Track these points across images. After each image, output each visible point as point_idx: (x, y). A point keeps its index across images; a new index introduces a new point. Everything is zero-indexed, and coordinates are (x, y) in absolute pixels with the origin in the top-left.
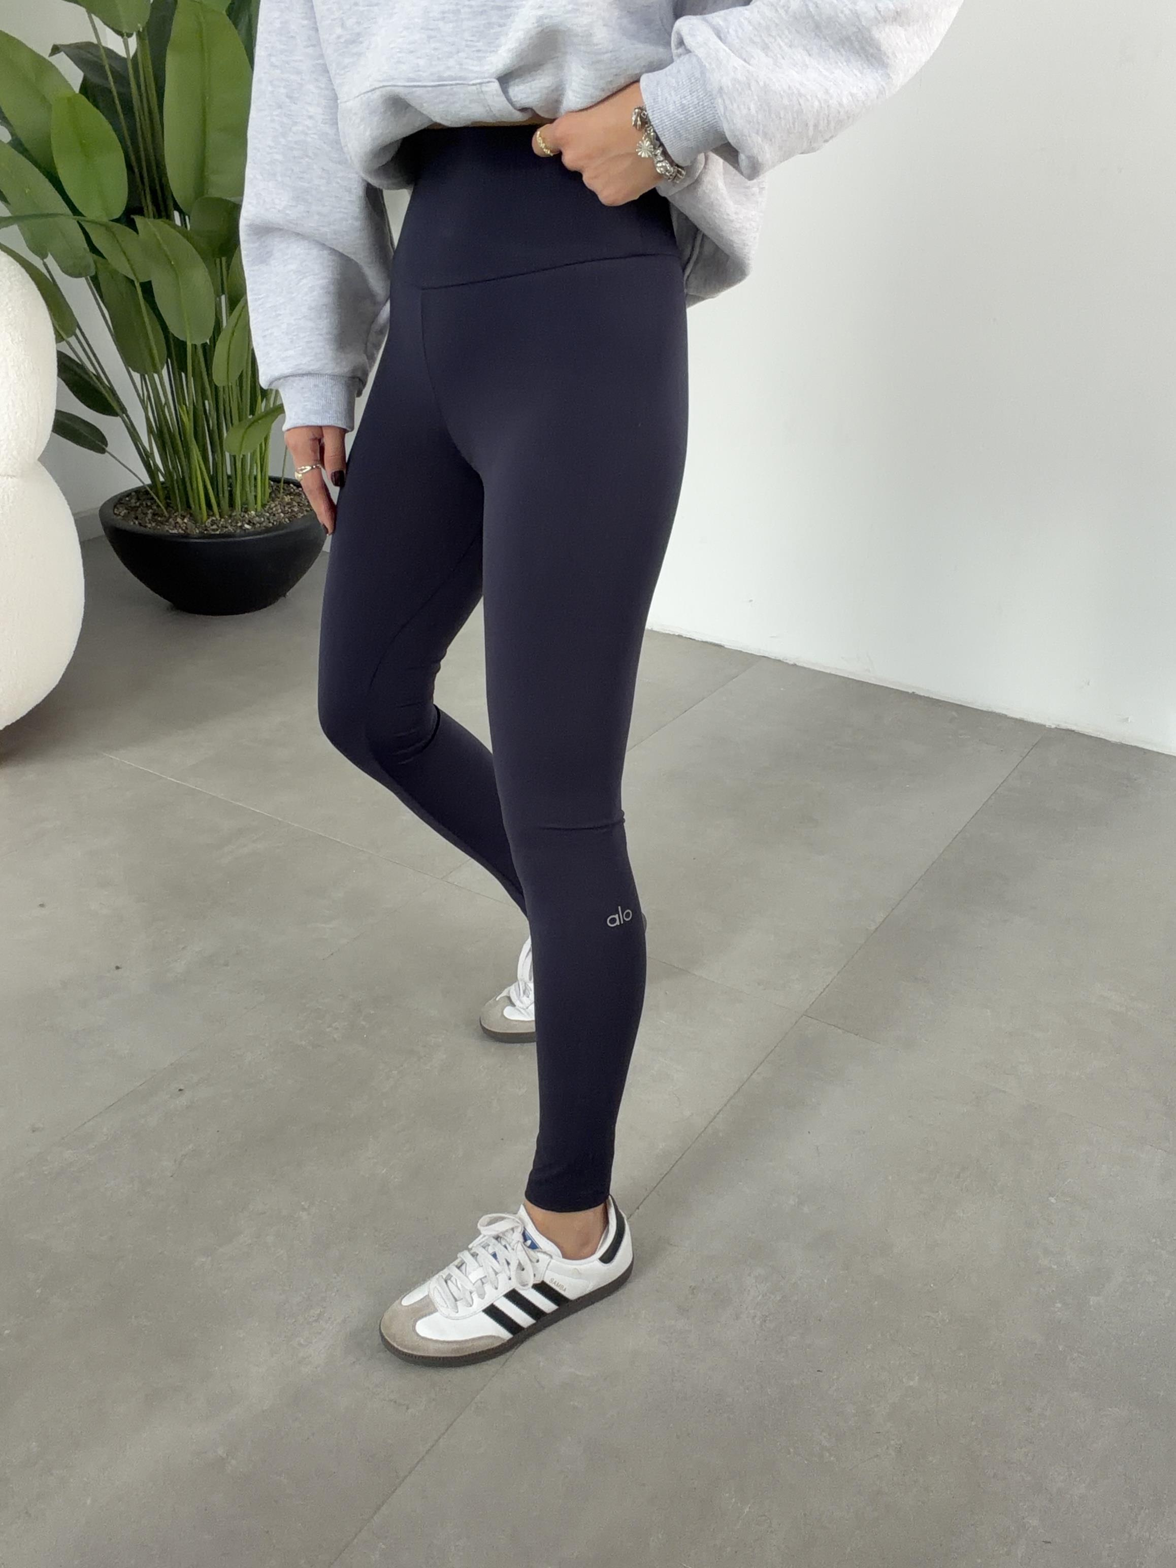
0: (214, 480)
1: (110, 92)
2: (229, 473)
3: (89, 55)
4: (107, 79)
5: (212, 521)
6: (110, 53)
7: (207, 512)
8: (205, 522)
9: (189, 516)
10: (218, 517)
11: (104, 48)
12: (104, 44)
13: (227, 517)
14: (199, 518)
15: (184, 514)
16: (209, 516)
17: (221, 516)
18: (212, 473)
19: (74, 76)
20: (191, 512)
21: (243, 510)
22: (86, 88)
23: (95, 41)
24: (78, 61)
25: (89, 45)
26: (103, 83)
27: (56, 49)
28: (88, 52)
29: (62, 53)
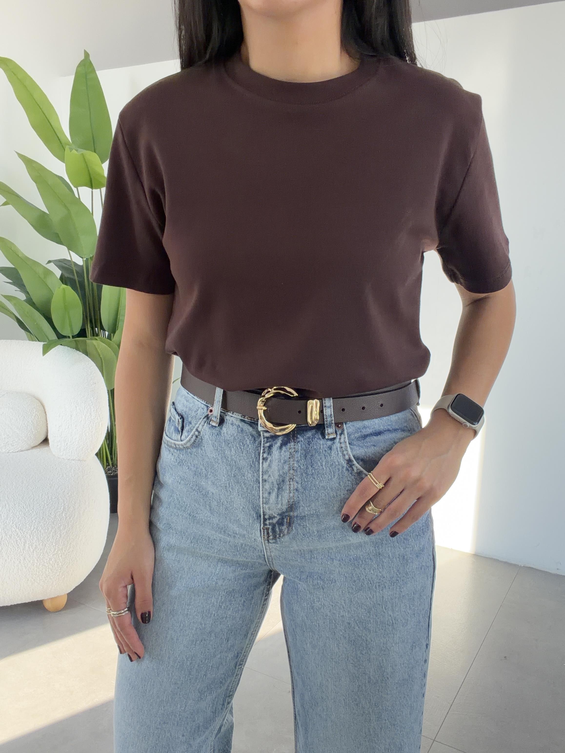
1: (75, 280)
3: (65, 265)
4: (74, 275)
6: (76, 264)
11: (75, 263)
12: (73, 260)
19: (58, 273)
22: (63, 279)
23: (70, 259)
24: (60, 267)
25: (65, 260)
26: (71, 277)
27: (49, 262)
28: (65, 263)
29: (52, 263)
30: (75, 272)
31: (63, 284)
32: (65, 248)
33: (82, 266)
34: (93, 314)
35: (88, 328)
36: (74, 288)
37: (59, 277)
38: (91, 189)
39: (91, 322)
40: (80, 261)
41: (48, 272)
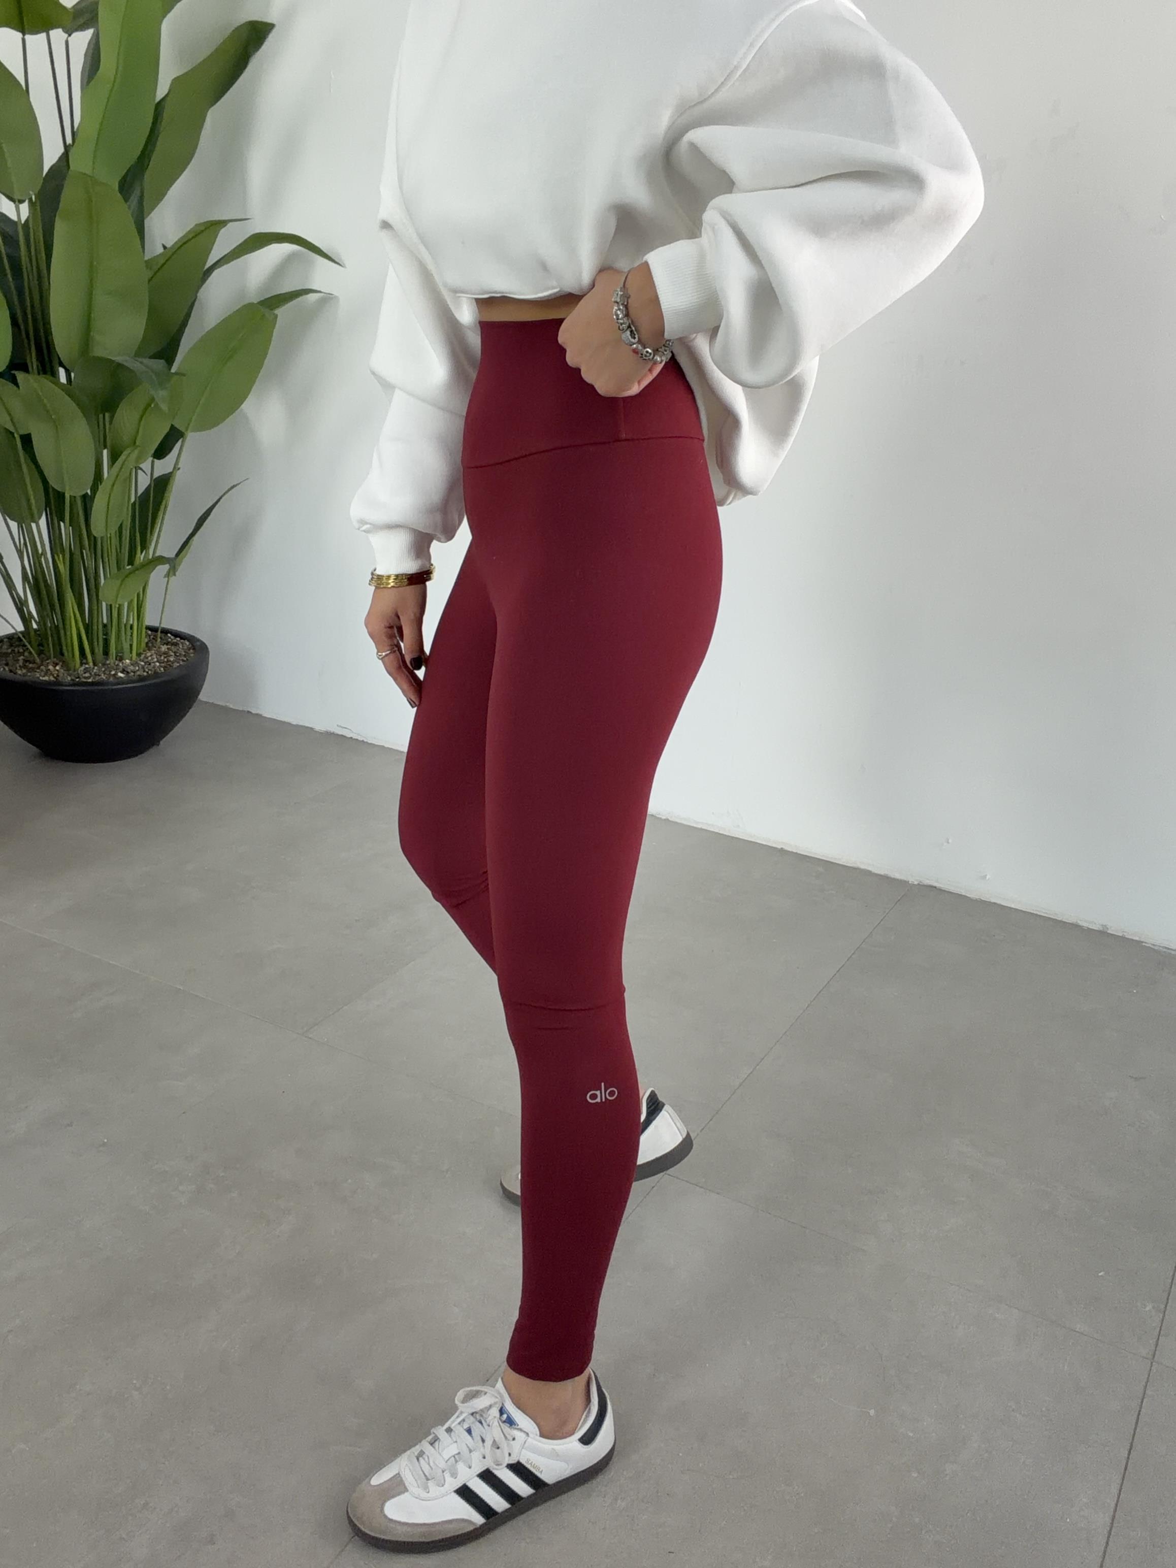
0: (88, 628)
2: (105, 621)
5: (84, 669)
7: (81, 661)
8: (78, 669)
9: (61, 664)
10: (91, 664)
13: (100, 665)
14: (72, 665)
15: (58, 662)
16: (82, 664)
17: (95, 664)
18: (87, 622)
20: (64, 660)
21: (118, 659)
38: (19, 35)
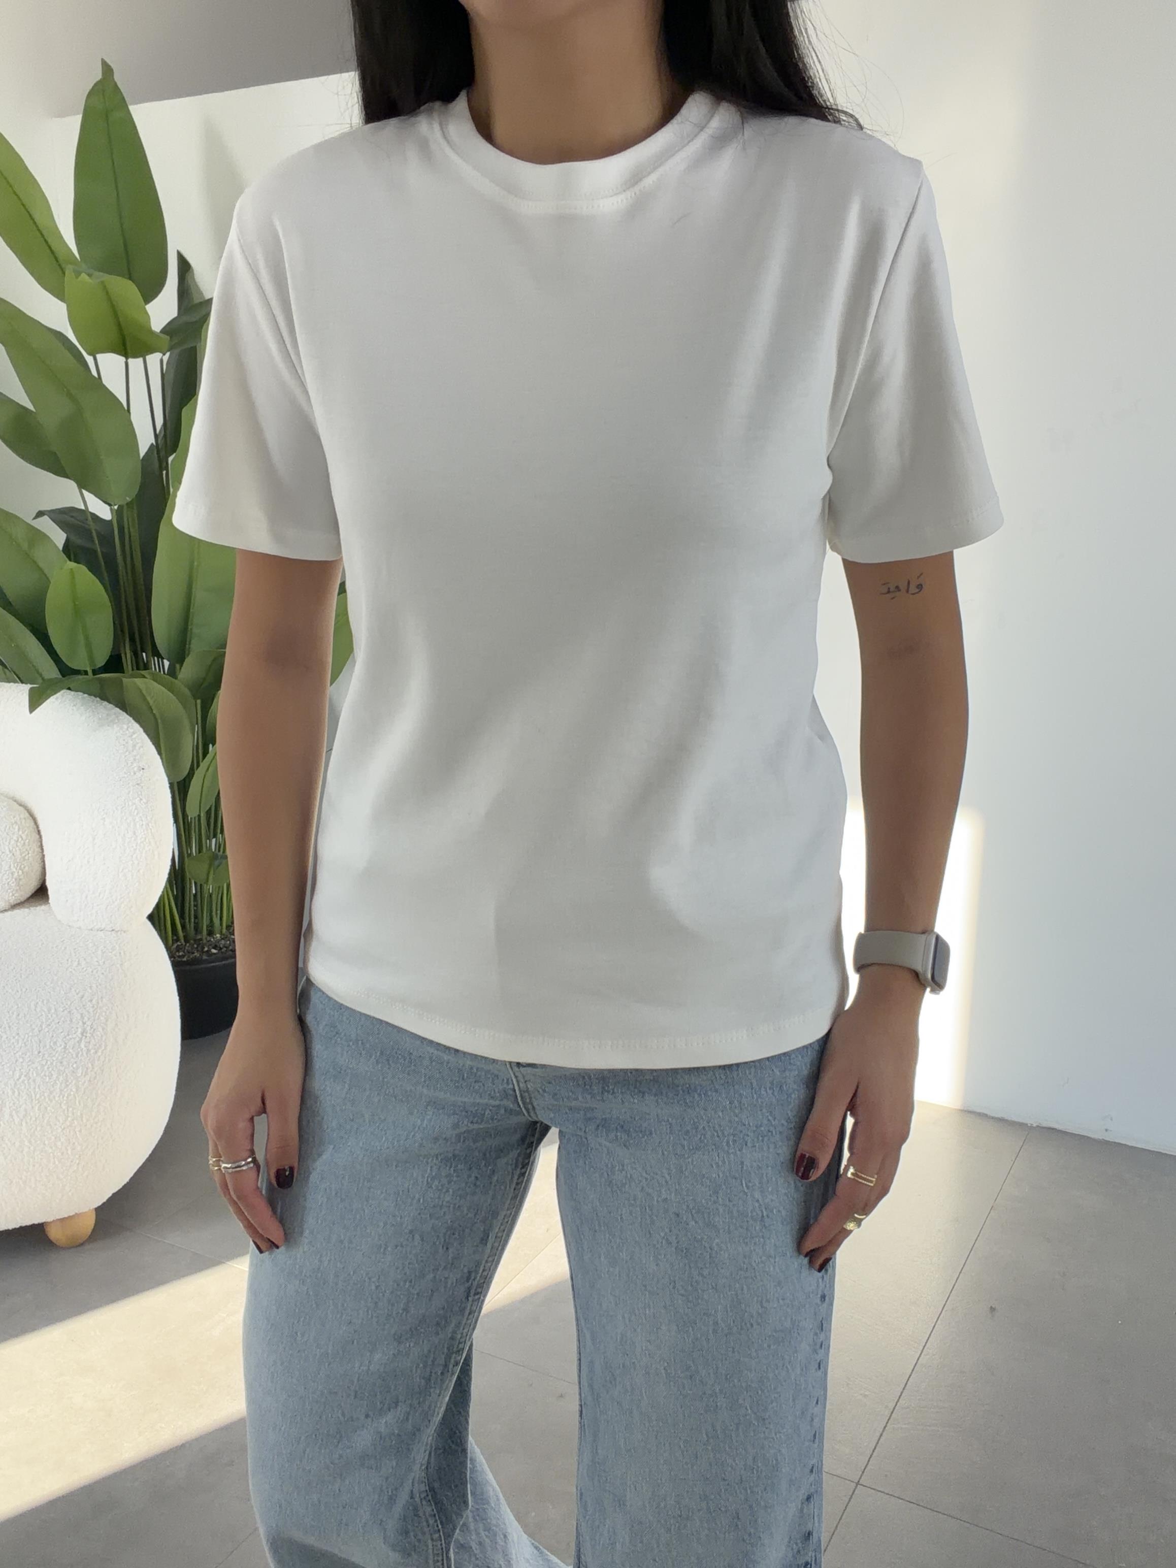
3: (73, 519)
4: (93, 542)
5: (177, 947)
6: (95, 517)
8: (171, 948)
10: (183, 941)
13: (192, 942)
16: (174, 941)
17: (186, 941)
21: (209, 934)
22: (69, 550)
24: (63, 525)
25: (72, 510)
26: (88, 545)
27: (40, 514)
28: (72, 517)
29: (46, 517)
30: (94, 534)
31: (70, 560)
32: (71, 485)
33: (110, 522)
34: (135, 623)
35: (126, 654)
36: (94, 569)
37: (61, 547)
38: (123, 359)
39: (132, 640)
40: (104, 512)
41: (38, 536)
